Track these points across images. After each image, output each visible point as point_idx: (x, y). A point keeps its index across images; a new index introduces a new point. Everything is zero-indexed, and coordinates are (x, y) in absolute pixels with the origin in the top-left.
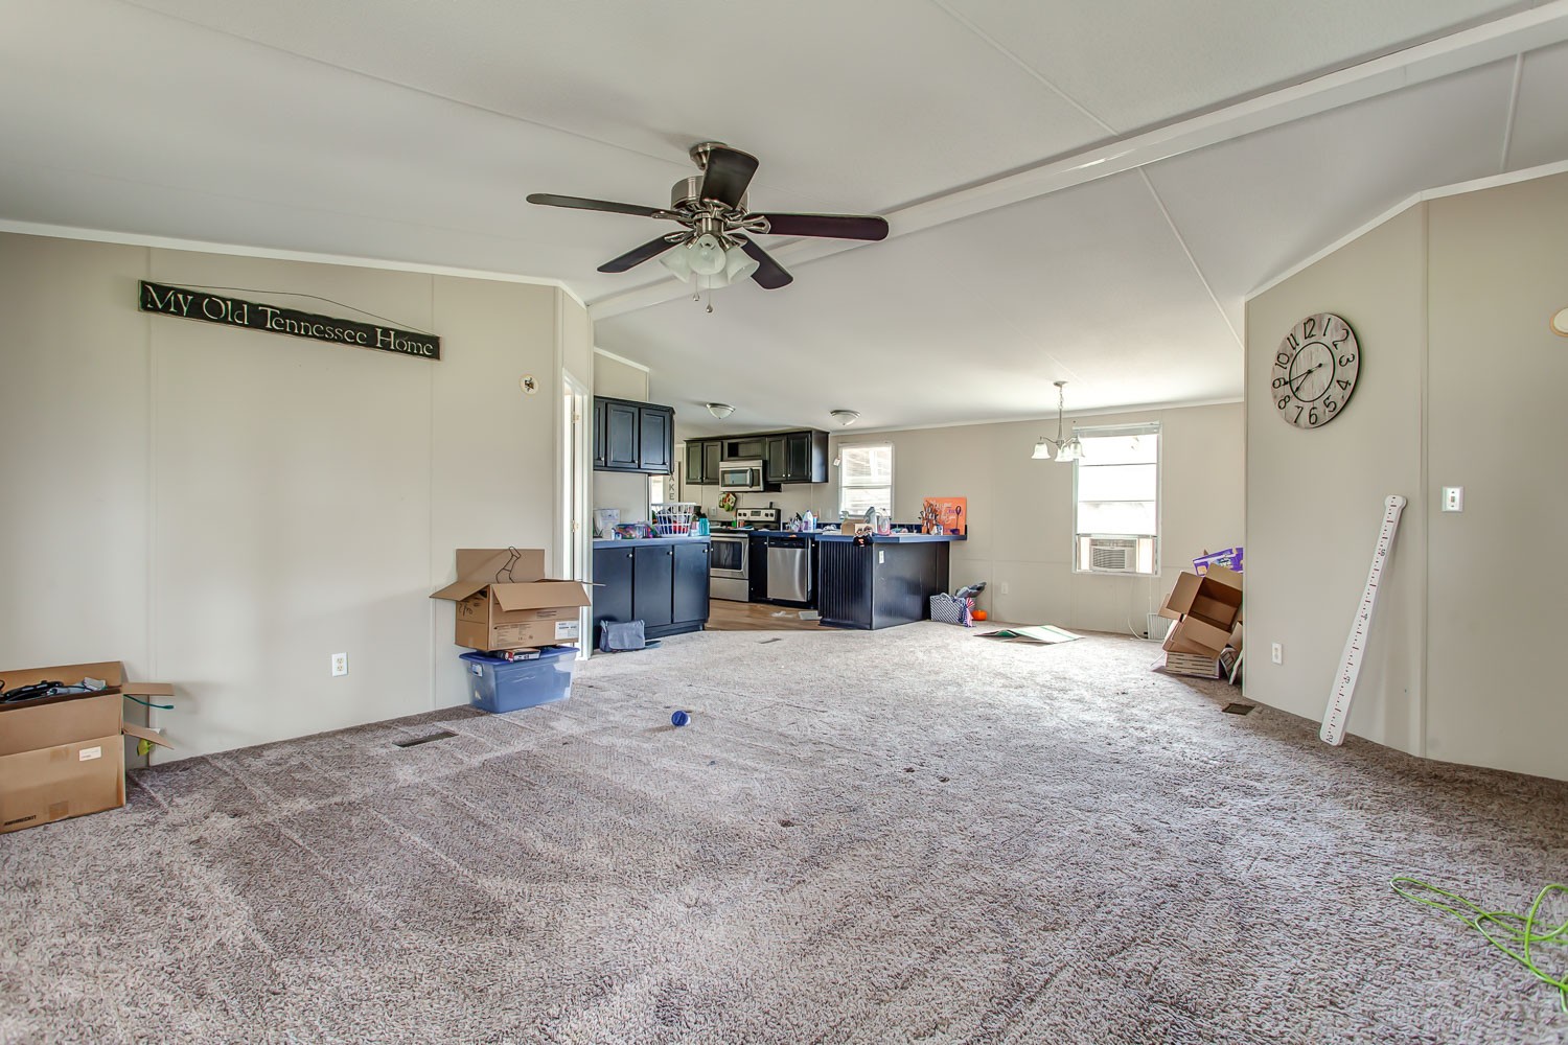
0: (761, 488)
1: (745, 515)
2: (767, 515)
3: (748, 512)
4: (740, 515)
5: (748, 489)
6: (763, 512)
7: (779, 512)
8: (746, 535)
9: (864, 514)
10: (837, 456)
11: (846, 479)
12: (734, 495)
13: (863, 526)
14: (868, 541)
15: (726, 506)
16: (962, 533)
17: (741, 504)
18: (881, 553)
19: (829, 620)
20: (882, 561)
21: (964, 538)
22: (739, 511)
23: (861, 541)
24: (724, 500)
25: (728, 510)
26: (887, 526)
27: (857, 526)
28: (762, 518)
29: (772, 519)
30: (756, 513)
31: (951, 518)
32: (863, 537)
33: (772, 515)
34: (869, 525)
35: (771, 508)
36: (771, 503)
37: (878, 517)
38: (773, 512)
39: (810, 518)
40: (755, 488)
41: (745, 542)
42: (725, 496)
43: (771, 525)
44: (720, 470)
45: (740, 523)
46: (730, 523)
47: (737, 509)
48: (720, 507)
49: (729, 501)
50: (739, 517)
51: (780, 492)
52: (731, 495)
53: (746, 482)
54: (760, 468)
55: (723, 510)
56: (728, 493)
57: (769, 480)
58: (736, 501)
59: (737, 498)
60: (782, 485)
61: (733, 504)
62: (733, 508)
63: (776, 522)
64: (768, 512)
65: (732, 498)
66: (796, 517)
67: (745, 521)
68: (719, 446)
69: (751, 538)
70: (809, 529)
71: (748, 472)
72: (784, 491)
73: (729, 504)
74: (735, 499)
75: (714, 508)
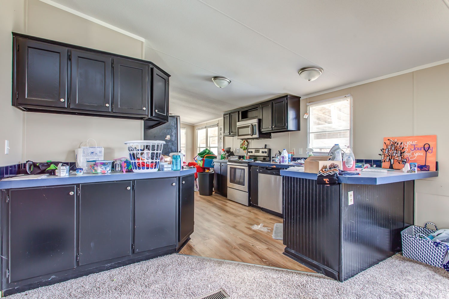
0: (257, 136)
1: (252, 152)
2: (263, 152)
3: (253, 151)
4: (249, 152)
5: (250, 137)
6: (261, 151)
7: (270, 150)
8: (247, 165)
9: (328, 151)
10: (306, 112)
11: (313, 127)
12: (247, 141)
13: (328, 163)
14: (335, 181)
15: (243, 148)
16: (433, 169)
17: (250, 147)
18: (351, 194)
19: (293, 251)
20: (351, 202)
21: (435, 175)
22: (249, 150)
23: (326, 180)
24: (242, 144)
25: (244, 150)
26: (352, 162)
27: (322, 164)
28: (260, 154)
29: (266, 155)
30: (257, 151)
31: (416, 155)
32: (328, 176)
33: (266, 152)
34: (335, 162)
35: (265, 148)
36: (266, 145)
37: (343, 154)
38: (266, 150)
39: (285, 154)
40: (254, 136)
41: (247, 169)
42: (243, 142)
43: (264, 159)
44: (237, 127)
45: (246, 157)
46: (243, 157)
47: (248, 149)
48: (241, 148)
49: (244, 145)
50: (249, 154)
51: (271, 138)
52: (245, 141)
53: (250, 133)
54: (257, 124)
55: (242, 149)
56: (244, 140)
57: (262, 131)
58: (248, 144)
59: (248, 143)
60: (272, 134)
61: (246, 146)
62: (246, 148)
63: (268, 157)
64: (264, 150)
65: (246, 143)
66: (279, 154)
67: (250, 156)
68: (237, 114)
69: (250, 166)
70: (285, 162)
71: (250, 127)
72: (273, 138)
73: (245, 146)
74: (247, 143)
75: (238, 149)
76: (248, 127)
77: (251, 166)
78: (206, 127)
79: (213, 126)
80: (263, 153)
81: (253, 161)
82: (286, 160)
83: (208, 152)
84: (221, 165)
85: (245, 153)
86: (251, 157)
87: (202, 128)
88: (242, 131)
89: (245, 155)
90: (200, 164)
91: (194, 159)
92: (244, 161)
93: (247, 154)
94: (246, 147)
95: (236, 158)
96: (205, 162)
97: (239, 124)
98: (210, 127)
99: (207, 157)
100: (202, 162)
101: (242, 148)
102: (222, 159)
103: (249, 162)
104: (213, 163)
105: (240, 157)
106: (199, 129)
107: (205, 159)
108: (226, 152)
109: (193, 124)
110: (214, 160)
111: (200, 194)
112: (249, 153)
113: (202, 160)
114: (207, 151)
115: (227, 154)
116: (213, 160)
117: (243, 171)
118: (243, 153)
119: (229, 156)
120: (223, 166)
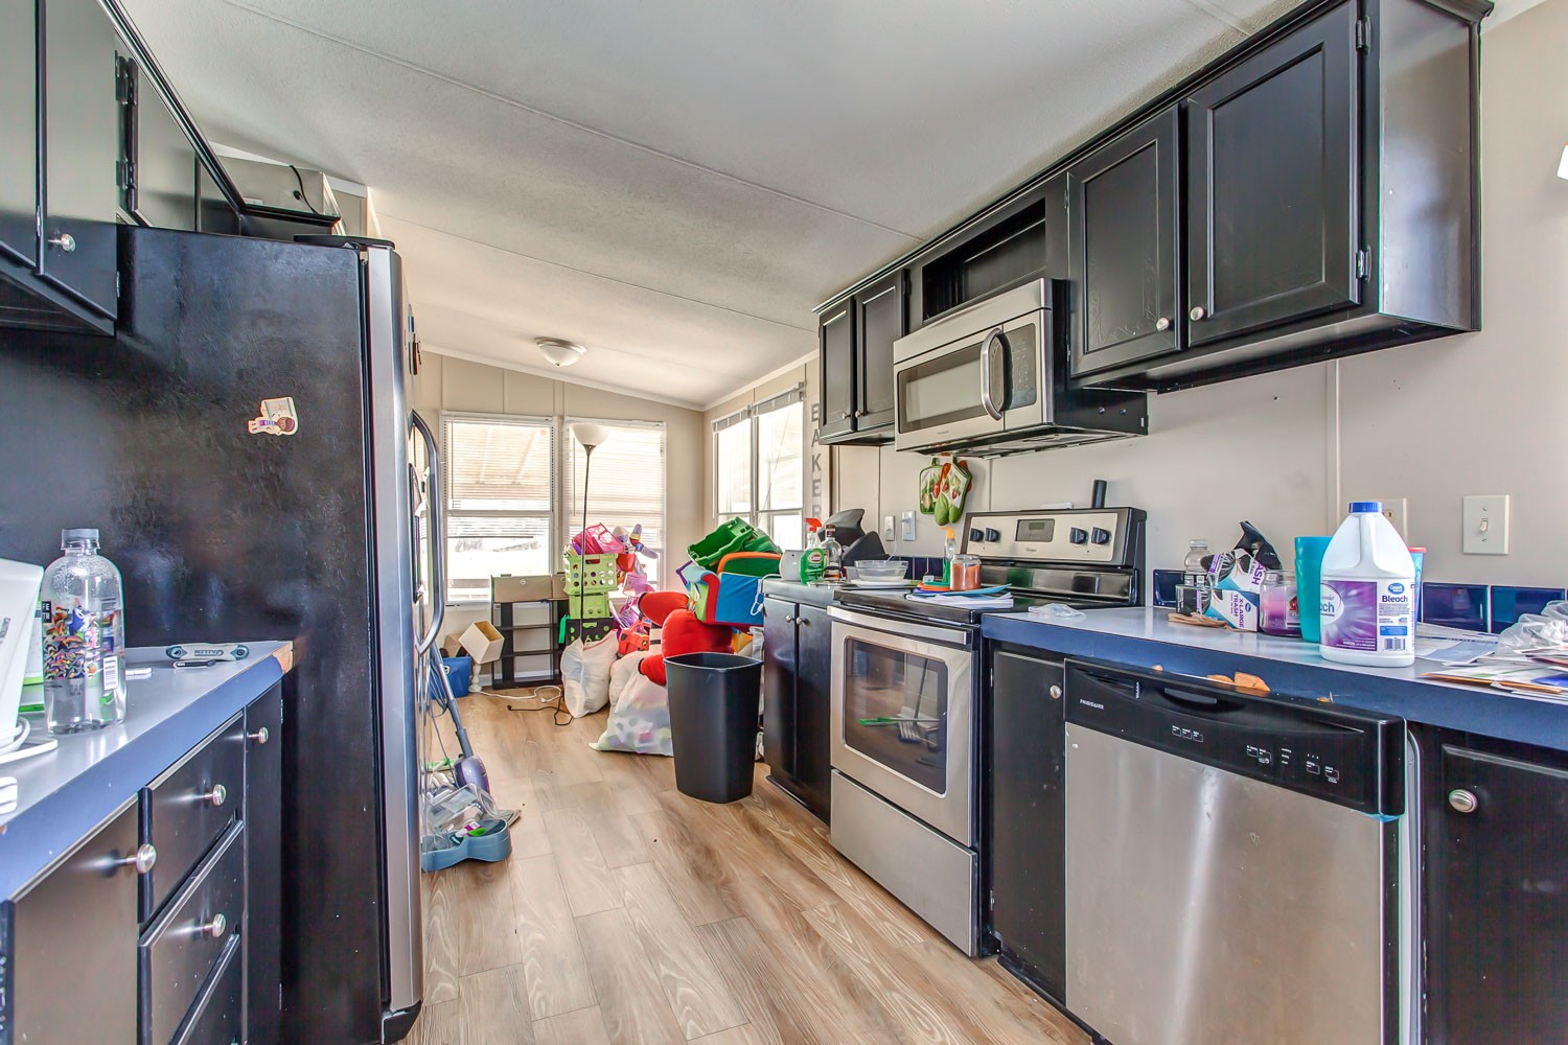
0: (1035, 412)
1: (995, 536)
2: (1079, 537)
3: (1006, 527)
4: (978, 538)
5: (985, 425)
6: (1063, 526)
7: (1136, 520)
8: (960, 637)
12: (963, 466)
15: (939, 509)
17: (982, 500)
22: (978, 524)
24: (934, 488)
25: (945, 521)
28: (1060, 547)
29: (1105, 554)
30: (1036, 524)
33: (1103, 537)
35: (1098, 504)
36: (1100, 487)
38: (1109, 521)
41: (960, 666)
42: (937, 471)
43: (1083, 584)
44: (897, 369)
45: (958, 570)
46: (936, 567)
47: (970, 516)
48: (924, 510)
49: (947, 488)
50: (975, 548)
51: (1144, 431)
52: (953, 469)
53: (985, 397)
54: (1040, 322)
55: (931, 521)
56: (944, 460)
57: (1082, 369)
58: (968, 487)
59: (969, 475)
60: (1153, 398)
61: (959, 499)
62: (959, 512)
63: (1126, 568)
64: (1089, 522)
65: (957, 479)
66: (1241, 553)
67: (984, 561)
68: (896, 289)
69: (984, 648)
70: (1381, 640)
71: (985, 352)
72: (1164, 427)
73: (948, 495)
74: (963, 480)
75: (910, 515)
76: (970, 355)
77: (998, 645)
78: (749, 411)
79: (780, 401)
80: (1083, 542)
81: (1006, 601)
82: (1395, 621)
83: (741, 534)
84: (797, 614)
85: (952, 541)
86: (987, 574)
87: (734, 420)
88: (928, 397)
89: (952, 554)
90: (699, 599)
91: (679, 572)
92: (940, 600)
93: (964, 551)
94: (957, 502)
95: (891, 573)
96: (721, 594)
97: (908, 350)
98: (766, 407)
99: (734, 565)
100: (705, 590)
101: (931, 510)
102: (804, 579)
103: (977, 616)
104: (761, 600)
105: (918, 568)
106: (723, 424)
107: (720, 576)
108: (833, 535)
109: (702, 405)
110: (767, 584)
111: (680, 788)
112: (980, 540)
113: (705, 580)
114: (737, 533)
115: (838, 552)
116: (760, 581)
117: (933, 676)
118: (938, 541)
119: (848, 560)
120: (806, 622)
